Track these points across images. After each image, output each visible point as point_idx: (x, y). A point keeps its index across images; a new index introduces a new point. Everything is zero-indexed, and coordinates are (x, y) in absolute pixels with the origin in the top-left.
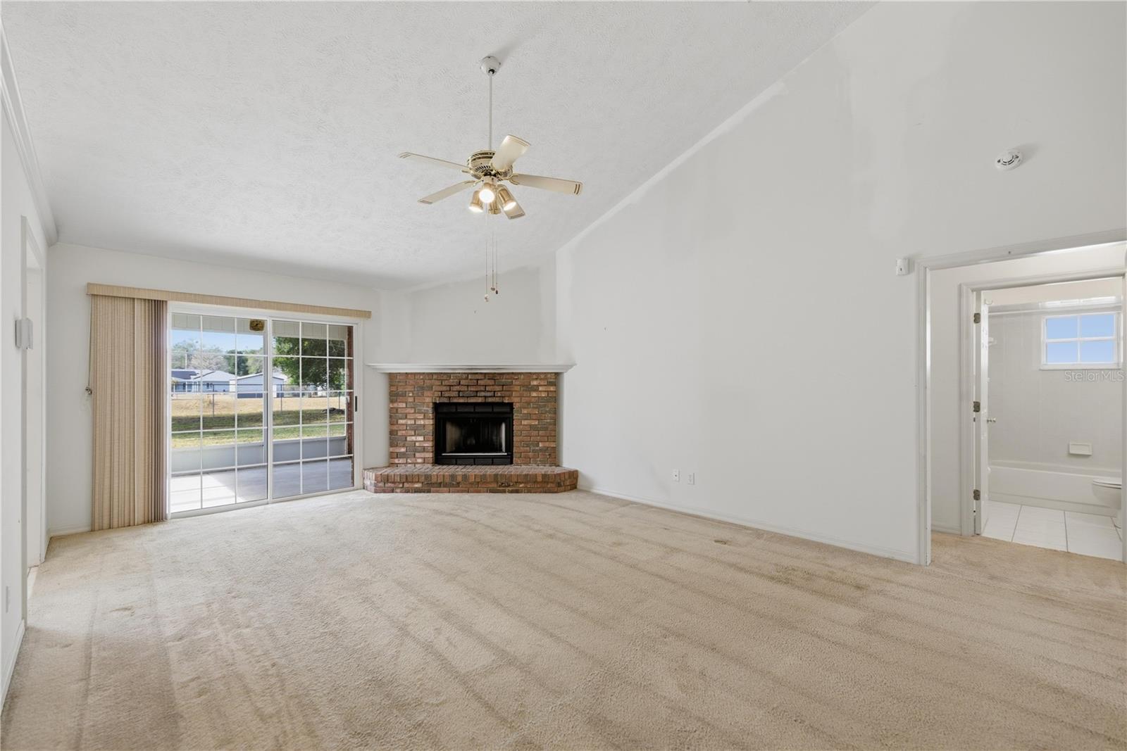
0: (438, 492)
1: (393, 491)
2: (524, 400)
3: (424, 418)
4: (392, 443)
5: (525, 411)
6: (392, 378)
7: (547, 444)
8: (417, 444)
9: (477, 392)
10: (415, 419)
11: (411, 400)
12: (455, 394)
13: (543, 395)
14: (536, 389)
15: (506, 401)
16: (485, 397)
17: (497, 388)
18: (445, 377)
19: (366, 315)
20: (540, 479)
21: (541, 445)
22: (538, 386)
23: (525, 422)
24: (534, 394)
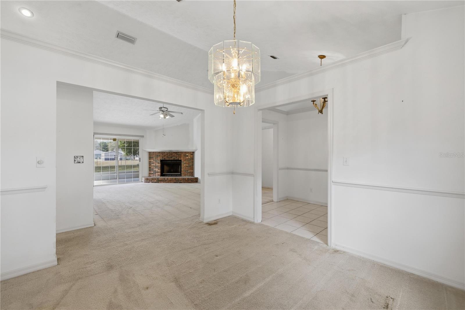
0: (160, 183)
1: (149, 182)
2: (184, 159)
3: (158, 164)
4: (150, 171)
5: (185, 162)
6: (150, 153)
7: (191, 171)
8: (156, 171)
9: (172, 157)
10: (156, 164)
11: (154, 159)
12: (166, 157)
13: (189, 158)
14: (187, 156)
15: (180, 159)
16: (174, 158)
17: (177, 156)
18: (163, 153)
19: (143, 136)
20: (187, 179)
21: (189, 171)
22: (188, 155)
23: (185, 165)
24: (187, 157)
